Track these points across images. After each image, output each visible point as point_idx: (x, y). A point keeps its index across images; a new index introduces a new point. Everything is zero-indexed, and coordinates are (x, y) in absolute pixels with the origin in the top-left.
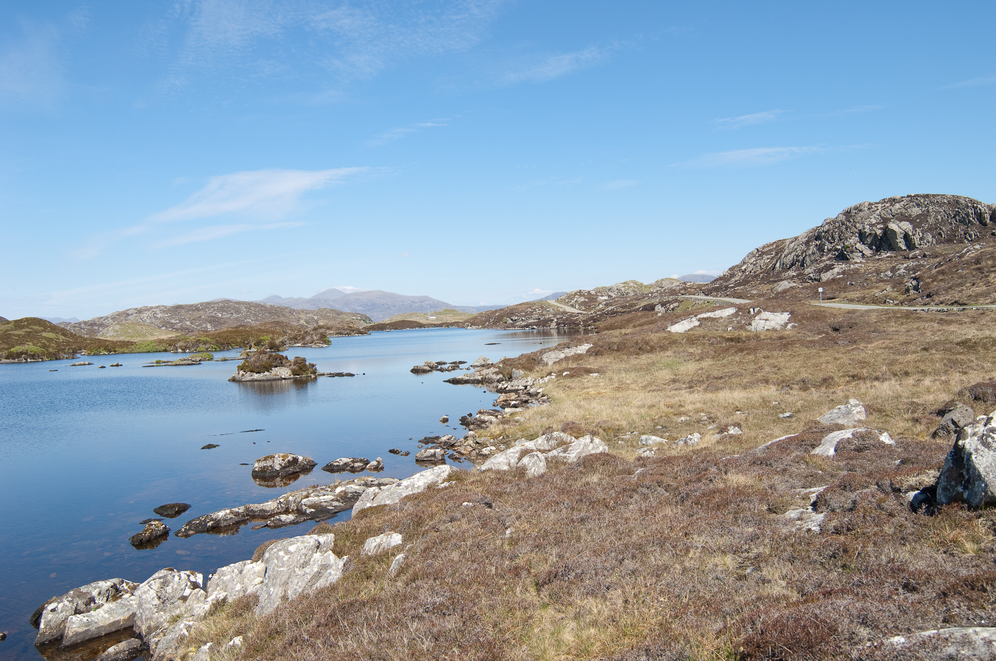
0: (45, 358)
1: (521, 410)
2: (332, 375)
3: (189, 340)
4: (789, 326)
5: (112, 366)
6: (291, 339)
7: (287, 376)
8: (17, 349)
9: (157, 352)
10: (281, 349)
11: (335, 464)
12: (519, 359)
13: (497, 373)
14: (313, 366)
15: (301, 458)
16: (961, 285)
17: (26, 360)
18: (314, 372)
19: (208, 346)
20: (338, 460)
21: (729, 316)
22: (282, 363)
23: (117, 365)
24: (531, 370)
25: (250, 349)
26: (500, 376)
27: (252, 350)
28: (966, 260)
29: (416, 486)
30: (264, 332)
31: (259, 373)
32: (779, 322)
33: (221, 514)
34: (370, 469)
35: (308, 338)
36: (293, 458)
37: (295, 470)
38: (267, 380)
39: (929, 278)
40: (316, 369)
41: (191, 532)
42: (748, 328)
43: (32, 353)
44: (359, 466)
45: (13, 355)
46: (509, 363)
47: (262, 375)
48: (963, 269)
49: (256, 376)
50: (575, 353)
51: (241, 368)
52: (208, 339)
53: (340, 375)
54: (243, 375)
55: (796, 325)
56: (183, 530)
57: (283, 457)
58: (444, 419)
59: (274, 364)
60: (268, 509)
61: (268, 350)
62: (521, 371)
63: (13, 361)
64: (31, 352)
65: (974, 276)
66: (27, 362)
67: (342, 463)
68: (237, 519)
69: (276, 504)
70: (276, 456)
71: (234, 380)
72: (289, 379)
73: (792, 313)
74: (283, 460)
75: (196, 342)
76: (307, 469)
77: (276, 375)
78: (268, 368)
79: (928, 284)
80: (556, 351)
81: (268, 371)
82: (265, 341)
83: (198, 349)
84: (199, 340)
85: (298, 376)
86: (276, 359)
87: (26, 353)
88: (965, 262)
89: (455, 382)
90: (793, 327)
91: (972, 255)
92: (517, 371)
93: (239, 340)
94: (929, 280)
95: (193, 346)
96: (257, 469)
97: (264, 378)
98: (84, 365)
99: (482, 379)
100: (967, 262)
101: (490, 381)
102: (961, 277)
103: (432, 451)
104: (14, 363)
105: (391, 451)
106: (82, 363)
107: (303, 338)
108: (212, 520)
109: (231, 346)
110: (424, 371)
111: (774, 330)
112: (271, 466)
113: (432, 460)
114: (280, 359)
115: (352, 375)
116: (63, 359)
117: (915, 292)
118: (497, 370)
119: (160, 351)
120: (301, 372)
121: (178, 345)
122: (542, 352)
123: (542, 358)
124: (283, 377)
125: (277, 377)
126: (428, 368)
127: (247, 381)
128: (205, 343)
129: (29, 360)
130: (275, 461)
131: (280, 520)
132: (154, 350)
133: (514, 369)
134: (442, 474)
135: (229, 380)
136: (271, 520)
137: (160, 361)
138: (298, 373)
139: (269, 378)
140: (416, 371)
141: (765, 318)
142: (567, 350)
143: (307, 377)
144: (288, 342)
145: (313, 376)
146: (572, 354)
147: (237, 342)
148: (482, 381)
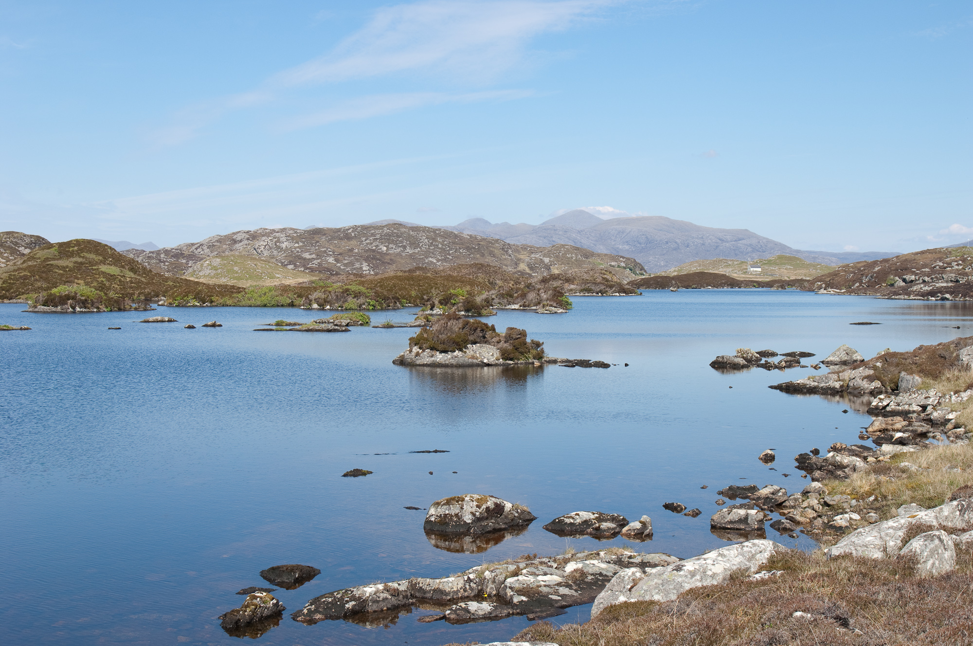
0: (103, 307)
1: (912, 450)
2: (571, 364)
3: (330, 289)
5: (206, 326)
6: (502, 296)
7: (492, 360)
8: (61, 290)
9: (278, 306)
10: (484, 312)
11: (568, 521)
12: (915, 353)
13: (870, 379)
14: (538, 345)
15: (508, 506)
17: (74, 308)
18: (539, 357)
19: (361, 300)
20: (573, 514)
22: (484, 337)
23: (214, 325)
24: (935, 376)
25: (432, 309)
26: (877, 384)
27: (435, 312)
29: (709, 573)
30: (456, 281)
31: (445, 351)
33: (369, 590)
34: (628, 536)
35: (531, 296)
36: (496, 504)
37: (497, 526)
38: (459, 366)
40: (542, 351)
41: (318, 616)
43: (83, 298)
44: (609, 529)
45: (54, 299)
46: (895, 360)
47: (449, 356)
49: (439, 357)
51: (415, 342)
52: (363, 289)
53: (585, 364)
54: (417, 354)
56: (305, 611)
57: (478, 500)
58: (766, 455)
59: (471, 338)
60: (448, 589)
61: (463, 313)
62: (917, 378)
63: (54, 309)
64: (82, 295)
66: (74, 312)
67: (578, 521)
68: (394, 601)
69: (462, 581)
70: (467, 499)
71: (401, 362)
72: (496, 365)
74: (478, 506)
75: (343, 293)
76: (518, 525)
77: (473, 357)
78: (460, 345)
81: (461, 350)
82: (457, 296)
83: (346, 305)
84: (347, 290)
85: (512, 362)
86: (475, 330)
87: (74, 298)
89: (790, 389)
92: (909, 377)
93: (413, 293)
95: (338, 299)
96: (433, 519)
97: (453, 362)
98: (162, 321)
99: (842, 386)
101: (856, 392)
103: (742, 512)
104: (55, 312)
105: (667, 507)
106: (159, 318)
107: (524, 296)
108: (353, 598)
109: (400, 303)
110: (736, 367)
112: (457, 515)
113: (740, 529)
114: (482, 330)
115: (606, 366)
116: (130, 310)
118: (871, 372)
119: (282, 306)
120: (517, 354)
121: (311, 297)
122: (960, 344)
123: (958, 356)
124: (485, 361)
125: (475, 361)
126: (742, 361)
127: (424, 365)
128: (357, 295)
129: (78, 309)
130: (465, 507)
131: (467, 610)
132: (273, 303)
133: (903, 374)
134: (758, 556)
135: (394, 362)
136: (451, 609)
137: (283, 322)
138: (512, 356)
139: (461, 361)
140: (720, 365)
143: (526, 363)
144: (496, 300)
145: (537, 363)
147: (410, 296)
148: (842, 391)
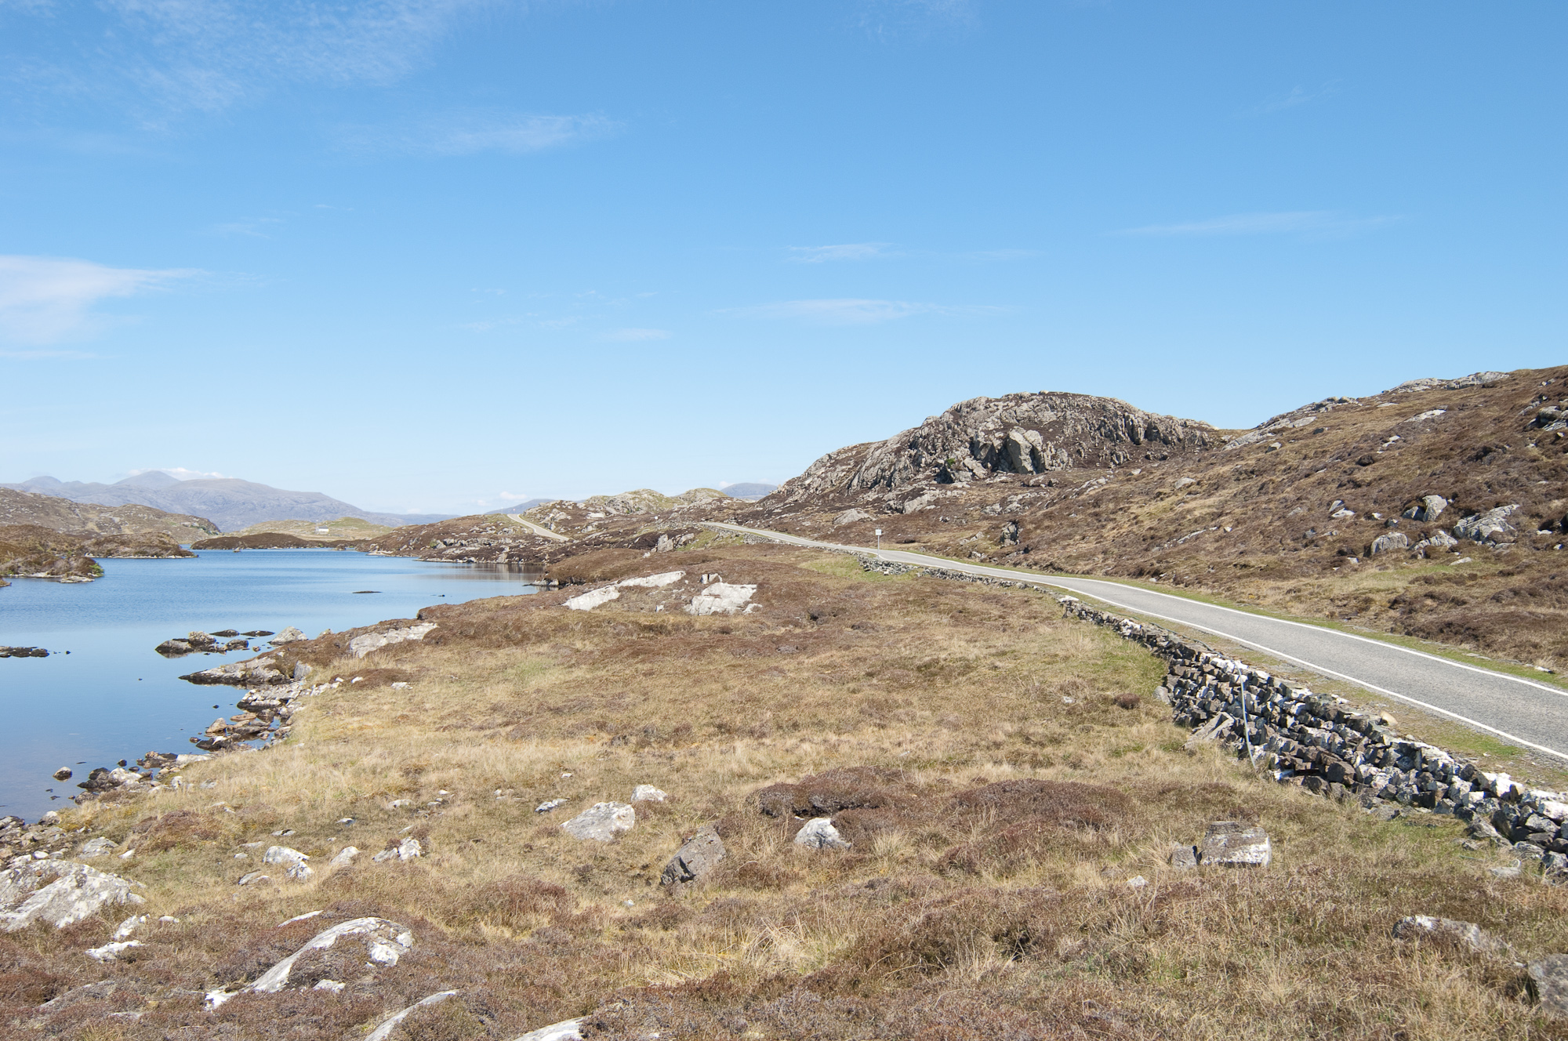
1: (206, 758)
4: (749, 609)
6: (30, 564)
12: (317, 642)
13: (270, 667)
16: (1069, 536)
21: (669, 584)
24: (326, 664)
26: (276, 673)
28: (1083, 500)
32: (735, 601)
35: (60, 564)
39: (1032, 522)
42: (687, 608)
46: (295, 650)
48: (1077, 512)
50: (405, 639)
53: (23, 653)
55: (760, 606)
62: (310, 666)
65: (1088, 525)
73: (760, 586)
79: (1029, 532)
80: (374, 634)
88: (1081, 503)
89: (198, 679)
90: (756, 609)
91: (1091, 493)
92: (302, 666)
94: (1031, 527)
99: (244, 676)
100: (1084, 504)
101: (255, 681)
102: (1073, 525)
107: (52, 564)
111: (724, 614)
115: (43, 654)
117: (1012, 542)
118: (273, 661)
122: (355, 633)
123: (349, 645)
133: (299, 662)
140: (164, 650)
141: (717, 593)
142: (392, 633)
146: (400, 639)
148: (244, 680)
